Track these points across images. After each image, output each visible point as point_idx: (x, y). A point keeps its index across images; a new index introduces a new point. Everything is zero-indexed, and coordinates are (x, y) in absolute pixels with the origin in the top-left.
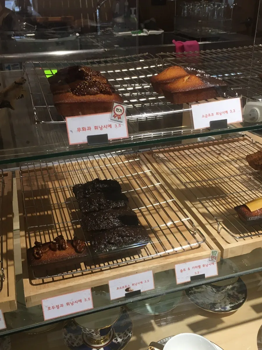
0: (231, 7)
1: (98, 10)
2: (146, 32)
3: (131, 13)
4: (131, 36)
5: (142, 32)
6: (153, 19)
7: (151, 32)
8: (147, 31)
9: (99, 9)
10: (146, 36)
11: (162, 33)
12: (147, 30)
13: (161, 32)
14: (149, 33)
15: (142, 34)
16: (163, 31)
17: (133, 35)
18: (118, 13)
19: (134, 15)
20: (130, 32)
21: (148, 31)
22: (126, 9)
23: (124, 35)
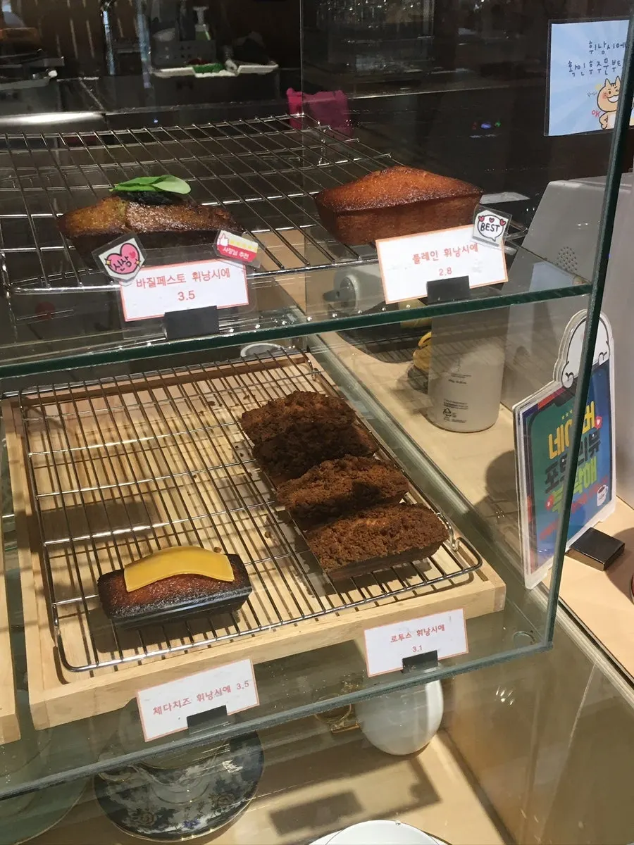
0: (476, 6)
1: (105, 13)
2: (232, 68)
3: (196, 20)
4: (194, 76)
5: (224, 68)
6: (255, 36)
7: (244, 68)
8: (235, 66)
9: (109, 11)
10: (232, 77)
11: (275, 70)
12: (235, 63)
13: (272, 67)
14: (239, 71)
15: (223, 73)
16: (276, 66)
17: (199, 75)
18: (160, 21)
19: (204, 25)
20: (190, 68)
21: (238, 66)
22: (183, 10)
23: (178, 75)
